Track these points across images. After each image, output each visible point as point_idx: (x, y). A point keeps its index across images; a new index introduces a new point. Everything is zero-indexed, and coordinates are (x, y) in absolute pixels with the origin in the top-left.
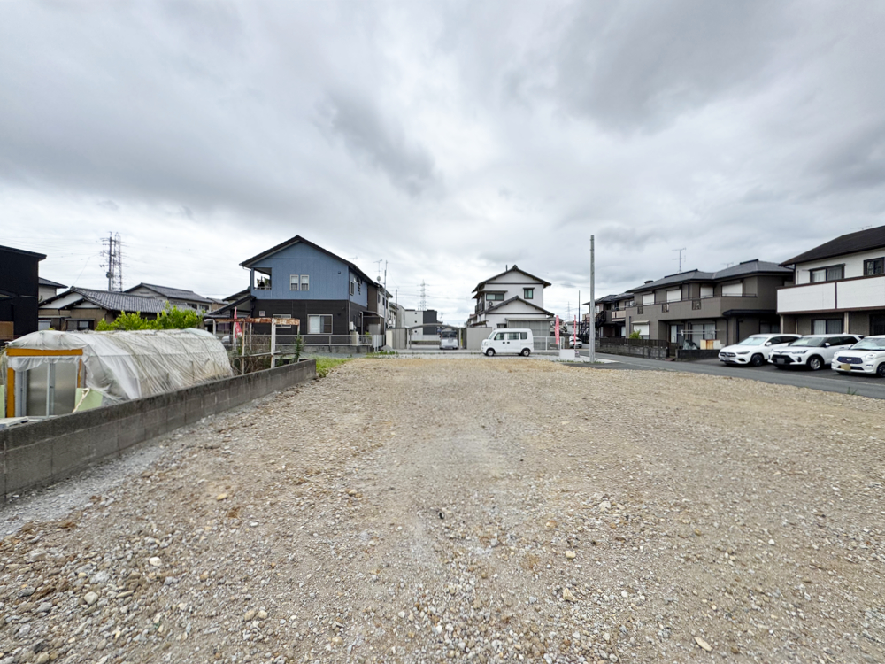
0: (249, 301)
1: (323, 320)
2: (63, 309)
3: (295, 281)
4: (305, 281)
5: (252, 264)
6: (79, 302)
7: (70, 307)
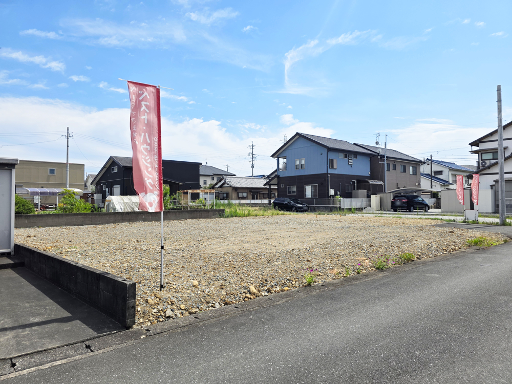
0: (276, 178)
1: (313, 189)
2: (218, 188)
3: (298, 163)
4: (303, 162)
5: (277, 155)
6: (224, 184)
7: (221, 187)
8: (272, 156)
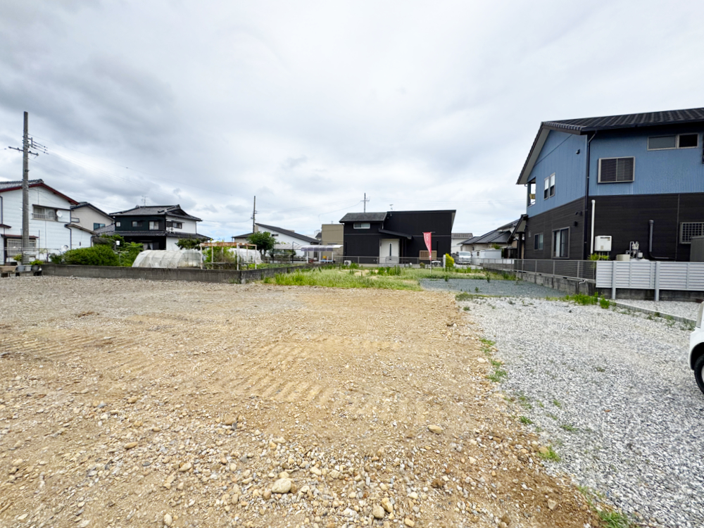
0: (523, 222)
1: (563, 236)
3: (547, 185)
4: (553, 181)
8: (519, 183)
